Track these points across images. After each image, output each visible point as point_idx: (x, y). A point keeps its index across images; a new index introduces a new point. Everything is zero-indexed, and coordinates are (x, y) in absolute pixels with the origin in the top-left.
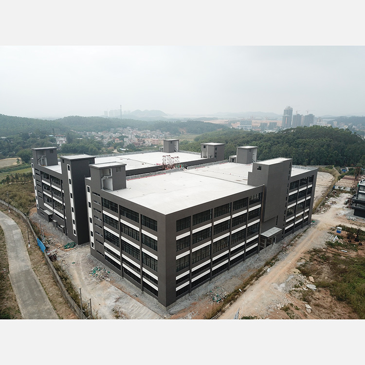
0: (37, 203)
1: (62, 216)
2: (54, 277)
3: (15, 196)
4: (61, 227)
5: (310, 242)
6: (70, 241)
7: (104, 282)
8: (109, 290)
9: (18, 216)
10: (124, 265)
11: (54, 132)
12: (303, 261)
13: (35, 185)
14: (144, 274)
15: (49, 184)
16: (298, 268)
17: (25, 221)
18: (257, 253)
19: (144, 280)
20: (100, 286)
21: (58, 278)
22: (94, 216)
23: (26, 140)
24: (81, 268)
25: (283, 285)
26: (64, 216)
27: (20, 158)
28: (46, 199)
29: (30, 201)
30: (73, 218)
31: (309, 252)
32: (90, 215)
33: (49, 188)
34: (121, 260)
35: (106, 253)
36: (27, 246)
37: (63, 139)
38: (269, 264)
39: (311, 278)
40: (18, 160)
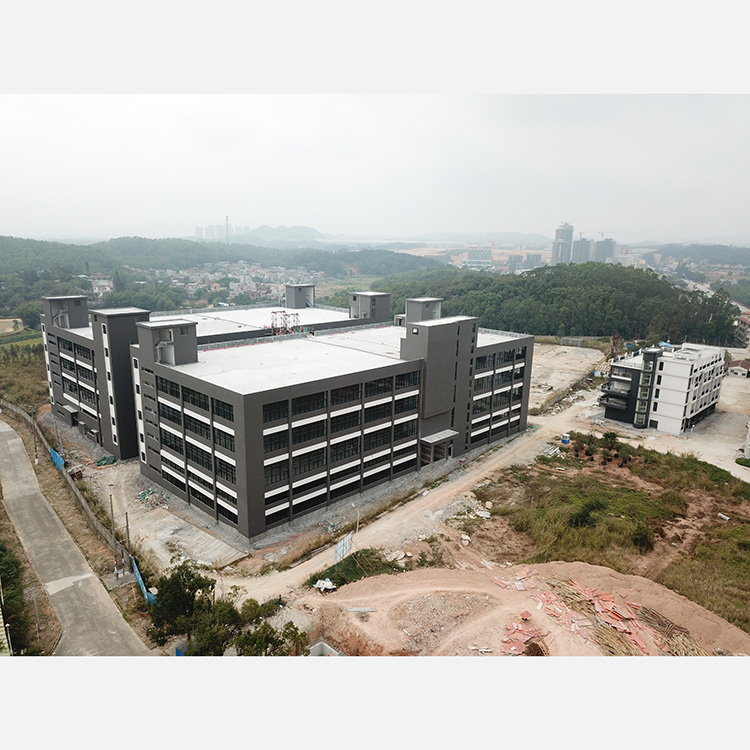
0: (52, 394)
1: (95, 413)
2: (77, 502)
3: (11, 385)
4: (93, 433)
5: (510, 457)
6: (108, 455)
7: (158, 509)
8: (164, 519)
9: (18, 418)
10: (191, 483)
11: (88, 270)
12: (488, 482)
13: (48, 362)
14: (219, 492)
15: (72, 360)
16: (474, 491)
17: (29, 426)
18: (416, 470)
19: (220, 502)
20: (151, 514)
21: (83, 501)
22: (145, 408)
23: (31, 284)
24: (123, 491)
25: (440, 512)
26: (98, 413)
27: (19, 320)
28: (67, 386)
29: (39, 393)
30: (113, 414)
31: (503, 470)
32: (139, 407)
33: (72, 367)
34: (185, 475)
35: (164, 468)
36: (33, 462)
37: (105, 283)
38: (430, 485)
39: (489, 504)
40: (16, 323)
